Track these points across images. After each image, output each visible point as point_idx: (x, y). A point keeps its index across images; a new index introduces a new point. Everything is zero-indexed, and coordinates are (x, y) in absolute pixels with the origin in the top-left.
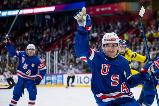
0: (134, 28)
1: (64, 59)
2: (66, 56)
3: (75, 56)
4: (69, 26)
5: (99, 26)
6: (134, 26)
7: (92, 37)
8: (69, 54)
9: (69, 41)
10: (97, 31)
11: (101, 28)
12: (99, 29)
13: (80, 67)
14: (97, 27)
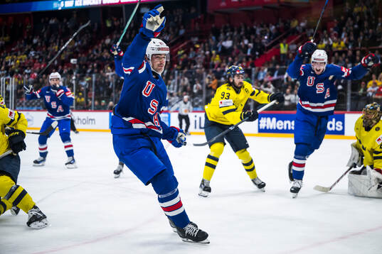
0: (298, 33)
1: (172, 86)
2: (175, 81)
3: (191, 80)
4: (182, 27)
5: (235, 28)
6: (298, 28)
7: (223, 47)
8: (181, 78)
9: (183, 54)
10: (232, 38)
11: (239, 31)
12: (235, 33)
13: (200, 101)
14: (233, 30)
